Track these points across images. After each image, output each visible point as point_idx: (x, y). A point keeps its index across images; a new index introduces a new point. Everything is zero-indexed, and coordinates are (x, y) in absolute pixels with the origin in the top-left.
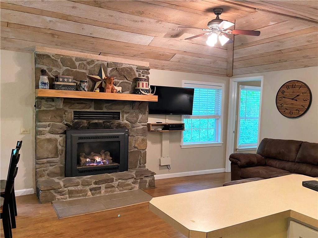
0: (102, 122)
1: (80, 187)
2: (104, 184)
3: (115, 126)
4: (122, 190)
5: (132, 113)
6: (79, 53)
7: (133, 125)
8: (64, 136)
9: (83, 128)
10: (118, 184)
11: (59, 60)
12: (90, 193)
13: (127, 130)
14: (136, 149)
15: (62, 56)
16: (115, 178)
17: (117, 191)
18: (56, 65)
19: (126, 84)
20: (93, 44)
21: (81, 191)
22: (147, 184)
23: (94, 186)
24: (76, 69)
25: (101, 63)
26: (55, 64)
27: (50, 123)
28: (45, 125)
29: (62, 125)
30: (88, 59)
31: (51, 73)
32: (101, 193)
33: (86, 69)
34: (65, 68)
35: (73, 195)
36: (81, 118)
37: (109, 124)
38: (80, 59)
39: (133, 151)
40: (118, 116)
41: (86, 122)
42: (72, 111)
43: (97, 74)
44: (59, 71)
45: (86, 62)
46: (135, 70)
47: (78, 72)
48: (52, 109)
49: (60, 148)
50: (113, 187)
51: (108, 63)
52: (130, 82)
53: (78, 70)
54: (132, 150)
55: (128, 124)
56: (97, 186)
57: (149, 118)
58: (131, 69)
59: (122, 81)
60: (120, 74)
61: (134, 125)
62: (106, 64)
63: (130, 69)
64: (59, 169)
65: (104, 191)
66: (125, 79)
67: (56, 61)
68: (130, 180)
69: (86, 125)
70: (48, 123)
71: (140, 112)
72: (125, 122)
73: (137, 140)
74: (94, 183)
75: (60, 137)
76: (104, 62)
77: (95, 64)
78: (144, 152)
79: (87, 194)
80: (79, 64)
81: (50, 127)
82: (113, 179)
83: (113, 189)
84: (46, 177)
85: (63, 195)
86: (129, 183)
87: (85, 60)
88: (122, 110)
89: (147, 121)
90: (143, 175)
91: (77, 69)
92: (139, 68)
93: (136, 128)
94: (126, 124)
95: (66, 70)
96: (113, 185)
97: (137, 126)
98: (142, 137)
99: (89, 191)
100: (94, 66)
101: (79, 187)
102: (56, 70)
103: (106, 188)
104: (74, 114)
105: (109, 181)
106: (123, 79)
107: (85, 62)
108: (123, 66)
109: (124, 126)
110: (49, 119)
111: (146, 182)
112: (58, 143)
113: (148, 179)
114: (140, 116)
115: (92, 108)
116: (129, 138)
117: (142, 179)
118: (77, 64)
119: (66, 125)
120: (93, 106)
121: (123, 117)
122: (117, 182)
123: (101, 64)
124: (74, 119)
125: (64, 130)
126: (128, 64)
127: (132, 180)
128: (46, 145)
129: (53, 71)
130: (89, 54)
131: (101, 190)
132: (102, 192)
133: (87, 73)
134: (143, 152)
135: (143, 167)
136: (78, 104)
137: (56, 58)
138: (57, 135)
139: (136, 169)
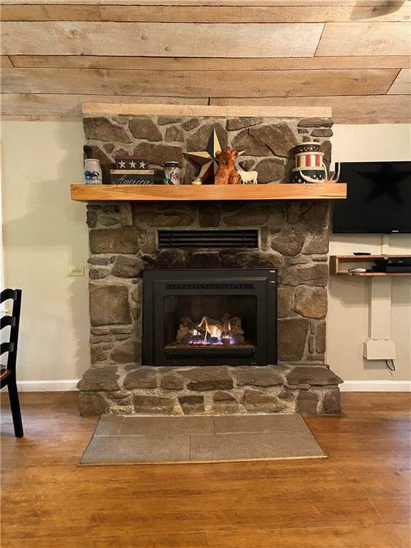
0: (217, 252)
1: (157, 392)
2: (210, 392)
3: (246, 261)
4: (252, 411)
5: (288, 233)
6: (166, 107)
7: (289, 260)
8: (141, 281)
9: (178, 266)
10: (244, 396)
11: (126, 127)
12: (179, 406)
13: (274, 271)
14: (299, 317)
15: (131, 118)
16: (235, 382)
17: (242, 412)
18: (120, 137)
19: (270, 165)
20: (182, 77)
21: (160, 401)
22: (319, 403)
23: (188, 393)
24: (160, 143)
25: (212, 123)
26: (119, 135)
27: (113, 255)
28: (103, 259)
29: (136, 258)
30: (184, 117)
31: (111, 155)
32: (204, 410)
33: (181, 140)
34: (138, 142)
35: (142, 407)
36: (172, 244)
37: (232, 257)
38: (167, 119)
39: (290, 320)
40: (253, 240)
41: (185, 254)
42: (156, 230)
43: (204, 148)
44: (125, 150)
45: (180, 124)
46: (294, 128)
47: (164, 147)
48: (115, 227)
49: (133, 304)
50: (232, 399)
51: (228, 121)
52: (281, 159)
53: (164, 143)
54: (289, 318)
55: (276, 257)
56: (194, 393)
57: (330, 243)
58: (284, 128)
59: (262, 158)
60: (257, 143)
61: (292, 260)
62: (223, 123)
63: (281, 127)
64: (133, 347)
65: (210, 407)
66: (270, 152)
67: (119, 128)
68: (274, 388)
69: (184, 259)
70: (109, 256)
71: (308, 230)
72: (269, 253)
73: (300, 294)
74: (188, 386)
75: (134, 282)
76: (220, 119)
77: (201, 125)
78: (319, 323)
79: (172, 409)
80: (167, 129)
81: (114, 263)
82: (232, 382)
83: (232, 405)
84: (110, 361)
85: (123, 404)
86: (272, 395)
87: (179, 120)
88: (263, 226)
89: (326, 249)
90: (308, 382)
91: (163, 141)
92: (303, 125)
93: (297, 267)
94: (272, 257)
95: (140, 145)
96: (232, 395)
97: (302, 262)
98: (314, 288)
99: (177, 402)
100: (199, 130)
101: (156, 390)
102: (121, 147)
103: (215, 400)
104: (160, 237)
105: (221, 386)
106: (265, 154)
107: (178, 125)
108: (265, 124)
109: (267, 262)
110: (111, 246)
111: (315, 397)
112: (130, 297)
113: (321, 393)
114: (309, 239)
115: (195, 222)
116: (281, 289)
117: (306, 390)
118: (162, 130)
119: (145, 258)
120: (197, 220)
121: (264, 240)
122: (242, 391)
123: (213, 125)
124: (160, 247)
125: (139, 269)
126: (277, 117)
127: (279, 390)
128: (107, 298)
129: (114, 150)
130: (187, 106)
131: (205, 404)
132: (206, 409)
133: (182, 147)
134: (316, 323)
135: (317, 360)
136: (165, 215)
137: (119, 123)
138: (127, 280)
139: (299, 362)
